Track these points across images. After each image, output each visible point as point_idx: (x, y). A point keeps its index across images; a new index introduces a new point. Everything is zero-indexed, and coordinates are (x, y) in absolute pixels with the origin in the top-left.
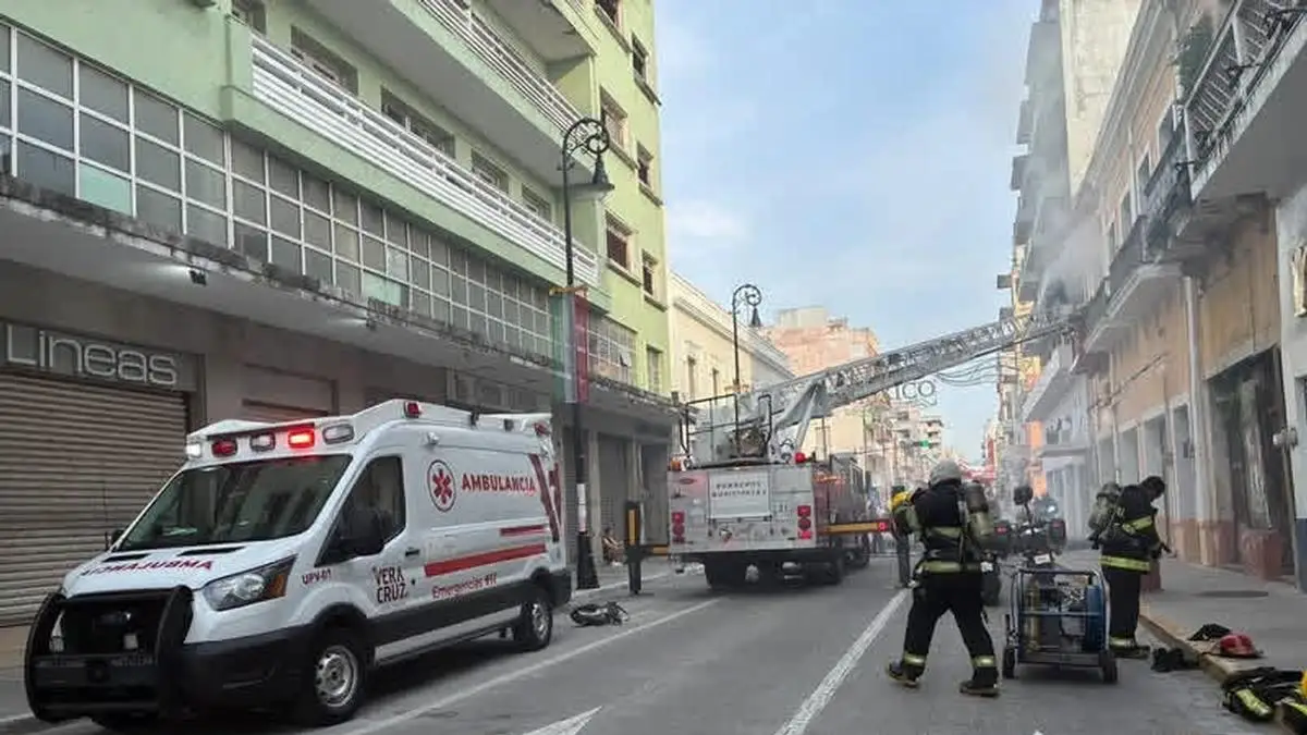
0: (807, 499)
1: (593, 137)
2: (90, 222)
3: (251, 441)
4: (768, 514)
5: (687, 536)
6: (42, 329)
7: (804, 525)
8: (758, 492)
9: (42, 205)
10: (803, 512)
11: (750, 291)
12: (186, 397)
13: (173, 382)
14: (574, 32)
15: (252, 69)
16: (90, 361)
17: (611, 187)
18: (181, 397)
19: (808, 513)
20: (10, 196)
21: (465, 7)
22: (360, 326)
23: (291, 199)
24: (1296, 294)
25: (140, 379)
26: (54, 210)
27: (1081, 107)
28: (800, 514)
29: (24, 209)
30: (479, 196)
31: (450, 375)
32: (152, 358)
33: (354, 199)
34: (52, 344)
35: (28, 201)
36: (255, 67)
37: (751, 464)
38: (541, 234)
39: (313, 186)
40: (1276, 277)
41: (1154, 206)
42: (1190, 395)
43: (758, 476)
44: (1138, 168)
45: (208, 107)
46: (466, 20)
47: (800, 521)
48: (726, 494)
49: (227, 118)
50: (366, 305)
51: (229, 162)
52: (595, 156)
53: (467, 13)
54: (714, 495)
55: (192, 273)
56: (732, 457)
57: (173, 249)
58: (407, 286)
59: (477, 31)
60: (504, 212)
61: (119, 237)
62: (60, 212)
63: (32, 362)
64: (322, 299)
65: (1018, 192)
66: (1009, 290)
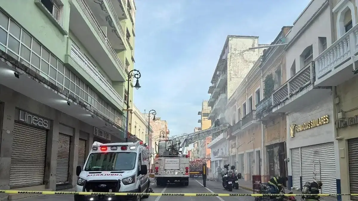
0: (187, 166)
1: (136, 74)
2: (55, 90)
3: (111, 148)
4: (178, 169)
5: (159, 173)
6: (26, 112)
7: (187, 172)
8: (177, 163)
9: (48, 86)
10: (187, 168)
11: (153, 111)
12: (47, 130)
13: (46, 127)
14: (123, 44)
15: (71, 51)
16: (34, 121)
17: (140, 87)
18: (46, 131)
19: (188, 169)
20: (44, 83)
21: (106, 37)
22: (89, 116)
23: (73, 82)
24: (291, 133)
25: (41, 126)
26: (50, 87)
27: (231, 80)
28: (186, 169)
29: (46, 86)
30: (104, 84)
31: (94, 128)
32: (44, 120)
33: (84, 83)
34: (28, 116)
35: (46, 84)
36: (72, 50)
37: (175, 157)
38: (114, 94)
39: (77, 79)
40: (286, 129)
41: (258, 109)
42: (261, 148)
43: (176, 160)
44: (248, 98)
45: (63, 60)
46: (105, 40)
47: (186, 171)
48: (169, 163)
49: (66, 62)
50: (93, 111)
51: (64, 73)
52: (137, 79)
53: (106, 39)
54: (166, 163)
55: (67, 102)
56: (170, 154)
57: (66, 97)
58: (91, 105)
59: (107, 43)
60: (108, 88)
61: (59, 94)
62: (51, 87)
63: (24, 120)
64: (86, 110)
65: (210, 94)
66: (201, 115)
